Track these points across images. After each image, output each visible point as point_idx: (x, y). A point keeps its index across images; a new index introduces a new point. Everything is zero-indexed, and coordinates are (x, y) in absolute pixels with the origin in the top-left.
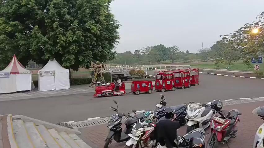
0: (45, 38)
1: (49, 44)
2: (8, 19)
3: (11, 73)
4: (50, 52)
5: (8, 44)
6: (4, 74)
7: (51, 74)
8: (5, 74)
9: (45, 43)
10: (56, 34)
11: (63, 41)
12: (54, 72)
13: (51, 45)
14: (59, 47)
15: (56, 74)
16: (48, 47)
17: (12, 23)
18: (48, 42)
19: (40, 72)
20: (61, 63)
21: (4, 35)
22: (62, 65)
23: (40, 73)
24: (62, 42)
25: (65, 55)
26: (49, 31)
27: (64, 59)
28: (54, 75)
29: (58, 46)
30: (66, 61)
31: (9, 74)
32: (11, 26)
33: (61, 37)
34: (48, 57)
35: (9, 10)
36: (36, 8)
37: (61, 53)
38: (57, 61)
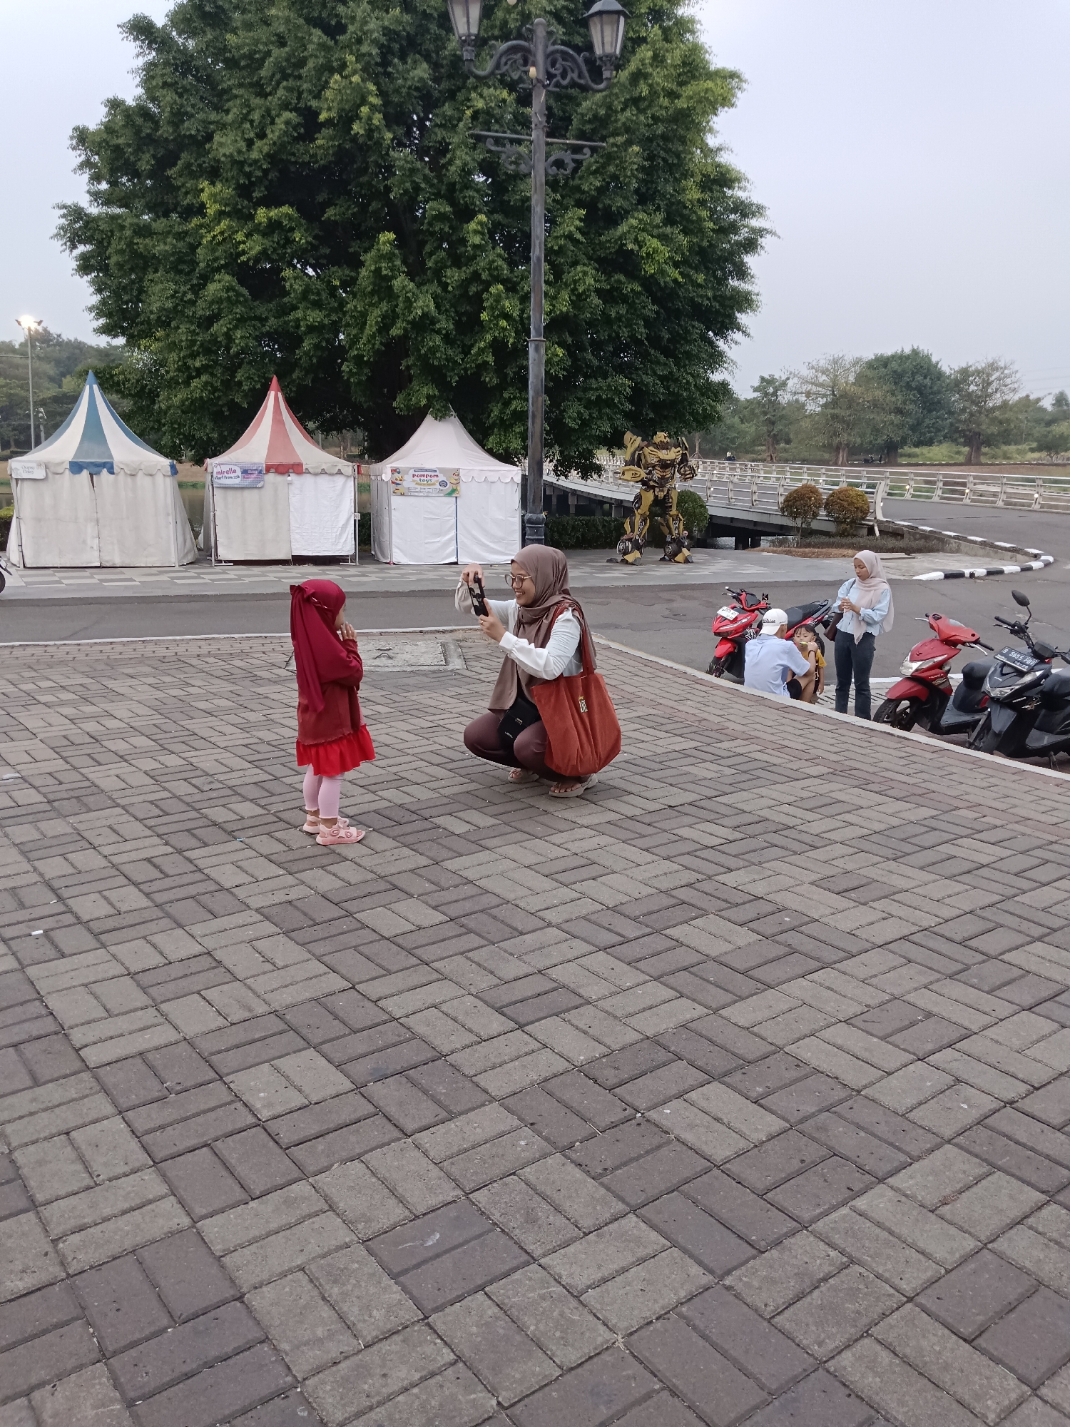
0: (424, 303)
1: (438, 332)
2: (244, 191)
3: (268, 469)
4: (436, 375)
5: (241, 321)
6: (239, 473)
7: (443, 484)
8: (245, 472)
9: (424, 324)
10: (476, 276)
11: (507, 317)
12: (456, 473)
13: (447, 339)
14: (482, 351)
15: (462, 487)
16: (433, 350)
17: (262, 215)
18: (433, 321)
19: (394, 471)
20: (480, 433)
21: (228, 278)
22: (481, 443)
23: (396, 475)
24: (503, 323)
25: (506, 395)
26: (436, 263)
27: (502, 412)
28: (454, 491)
29: (482, 344)
30: (505, 425)
31: (260, 472)
32: (257, 229)
33: (498, 299)
34: (428, 397)
35: (250, 143)
36: (389, 135)
37: (490, 379)
38: (463, 420)
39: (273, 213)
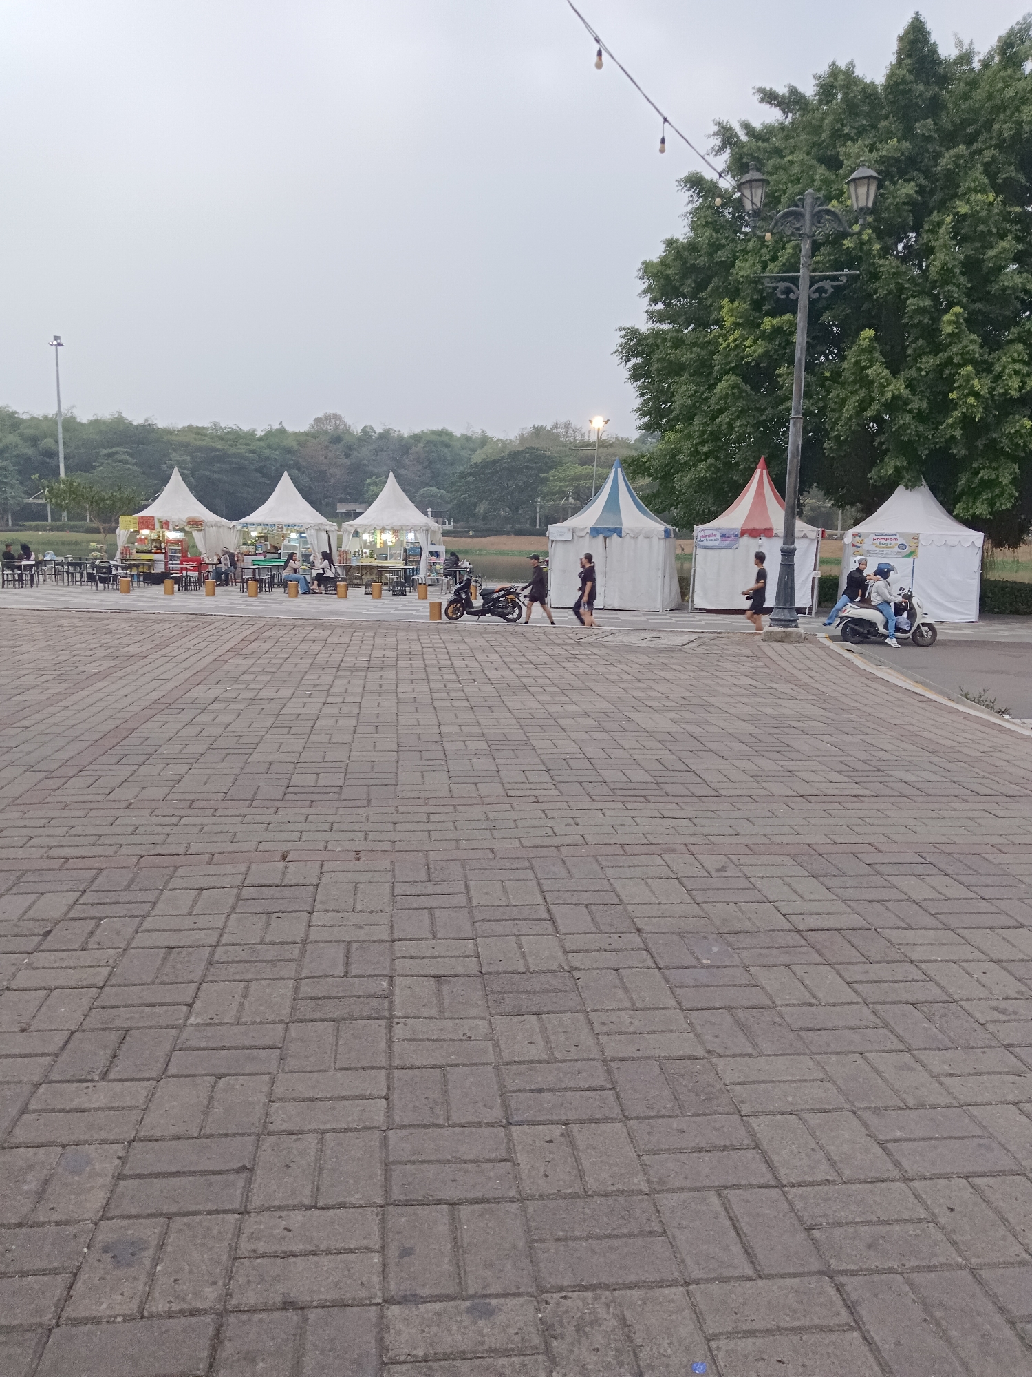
0: (898, 386)
1: (910, 411)
2: (757, 305)
3: (743, 533)
4: (907, 449)
5: (741, 413)
6: (718, 536)
7: (903, 547)
8: (723, 536)
9: (896, 405)
10: (949, 361)
11: (977, 395)
12: (916, 538)
13: (920, 417)
14: (952, 426)
15: (920, 551)
16: (904, 427)
17: (767, 323)
18: (907, 402)
19: (855, 535)
20: (948, 500)
21: (733, 378)
22: (950, 512)
23: (858, 539)
24: (971, 400)
25: (975, 465)
26: (915, 350)
27: (968, 480)
28: (911, 553)
29: (950, 421)
30: (974, 493)
31: (736, 535)
32: (763, 336)
33: (968, 379)
34: (897, 469)
35: (764, 268)
36: (877, 246)
37: (958, 451)
38: (934, 490)
39: (777, 321)
